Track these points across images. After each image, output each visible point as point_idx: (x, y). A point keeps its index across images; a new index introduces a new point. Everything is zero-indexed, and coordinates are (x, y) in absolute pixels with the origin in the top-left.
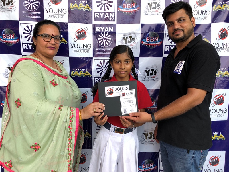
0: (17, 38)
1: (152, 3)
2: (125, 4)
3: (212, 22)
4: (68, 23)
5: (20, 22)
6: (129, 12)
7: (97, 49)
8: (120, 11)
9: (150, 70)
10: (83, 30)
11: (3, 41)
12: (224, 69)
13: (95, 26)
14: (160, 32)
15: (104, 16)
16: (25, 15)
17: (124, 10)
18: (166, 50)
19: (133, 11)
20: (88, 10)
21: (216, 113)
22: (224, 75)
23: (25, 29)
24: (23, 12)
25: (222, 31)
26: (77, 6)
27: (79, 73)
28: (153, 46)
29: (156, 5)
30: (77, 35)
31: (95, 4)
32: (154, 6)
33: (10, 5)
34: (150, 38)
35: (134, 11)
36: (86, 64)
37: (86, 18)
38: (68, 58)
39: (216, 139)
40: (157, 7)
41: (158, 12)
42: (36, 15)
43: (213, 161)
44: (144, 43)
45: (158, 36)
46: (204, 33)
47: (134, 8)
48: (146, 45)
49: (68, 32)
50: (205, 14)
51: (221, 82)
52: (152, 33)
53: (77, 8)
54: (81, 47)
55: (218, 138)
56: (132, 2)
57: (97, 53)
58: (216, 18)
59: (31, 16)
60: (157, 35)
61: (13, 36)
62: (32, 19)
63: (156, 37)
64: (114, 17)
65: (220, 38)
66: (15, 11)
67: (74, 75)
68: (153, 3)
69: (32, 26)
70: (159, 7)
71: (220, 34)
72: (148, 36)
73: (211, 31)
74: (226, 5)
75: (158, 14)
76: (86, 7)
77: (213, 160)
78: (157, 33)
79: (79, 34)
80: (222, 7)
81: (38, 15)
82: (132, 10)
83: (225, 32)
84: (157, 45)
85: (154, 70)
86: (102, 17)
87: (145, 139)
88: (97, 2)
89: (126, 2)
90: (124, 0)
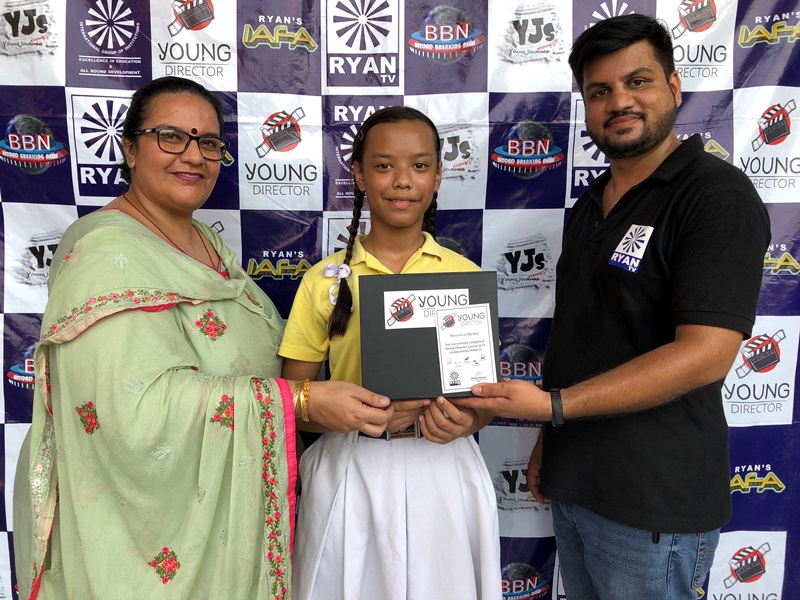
0: (60, 145)
1: (526, 22)
2: (434, 24)
3: (737, 85)
4: (234, 95)
5: (69, 91)
6: (448, 52)
7: (338, 182)
8: (418, 49)
9: (522, 253)
10: (290, 117)
11: (10, 158)
12: (779, 247)
13: (331, 104)
14: (555, 122)
15: (361, 67)
16: (89, 66)
17: (429, 47)
18: (577, 184)
19: (462, 49)
20: (305, 49)
21: (752, 399)
22: (777, 268)
23: (87, 117)
24: (83, 58)
25: (769, 116)
26: (268, 35)
27: (275, 267)
28: (534, 169)
29: (542, 26)
30: (268, 134)
31: (328, 29)
32: (534, 33)
33: (36, 33)
34: (521, 142)
35: (466, 48)
36: (301, 235)
37: (300, 74)
38: (236, 214)
39: (754, 490)
40: (544, 35)
41: (548, 52)
42: (124, 67)
43: (743, 564)
44: (500, 160)
45: (549, 135)
46: (709, 124)
47: (467, 41)
48: (508, 165)
49: (236, 124)
50: (710, 59)
51: (769, 290)
52: (529, 125)
53: (266, 40)
54: (280, 176)
55: (762, 486)
56: (458, 19)
57: (339, 195)
58: (748, 69)
59: (107, 69)
60: (544, 133)
61: (44, 138)
62: (111, 81)
63: (544, 139)
64: (397, 70)
65: (765, 140)
66: (52, 54)
67: (258, 275)
68: (530, 23)
69: (110, 105)
70: (553, 36)
71: (764, 127)
72: (515, 136)
73: (730, 118)
74: (783, 27)
75: (547, 60)
76: (297, 36)
77: (743, 562)
78: (544, 125)
79: (274, 131)
80: (770, 31)
81: (132, 67)
82: (459, 46)
83: (781, 118)
84: (545, 165)
85: (537, 253)
86: (354, 71)
87: (508, 493)
88: (337, 19)
89: (437, 20)
90: (431, 13)
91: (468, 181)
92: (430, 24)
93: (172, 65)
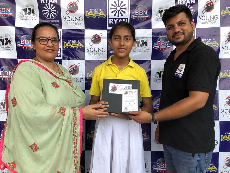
2: (138, 10)
4: (84, 30)
6: (141, 18)
7: (111, 52)
8: (133, 17)
9: (162, 72)
10: (98, 36)
17: (136, 16)
20: (102, 17)
24: (44, 21)
28: (164, 49)
30: (92, 40)
31: (109, 11)
33: (32, 14)
38: (84, 61)
44: (155, 46)
47: (146, 15)
48: (157, 48)
52: (163, 37)
53: (92, 15)
54: (96, 51)
60: (167, 39)
63: (167, 41)
66: (36, 20)
67: (90, 78)
68: (163, 11)
72: (159, 40)
76: (100, 14)
77: (229, 161)
79: (94, 39)
81: (56, 23)
82: (144, 17)
84: (167, 48)
88: (111, 9)
89: (139, 9)
90: (137, 7)
91: (146, 52)
92: (137, 10)
93: (67, 22)
